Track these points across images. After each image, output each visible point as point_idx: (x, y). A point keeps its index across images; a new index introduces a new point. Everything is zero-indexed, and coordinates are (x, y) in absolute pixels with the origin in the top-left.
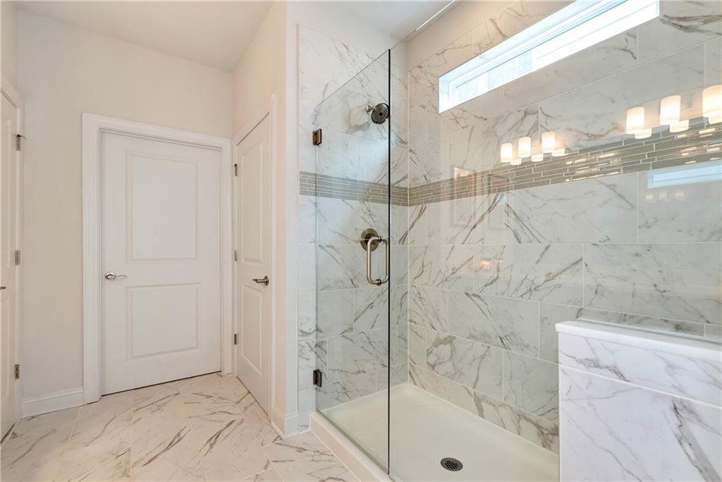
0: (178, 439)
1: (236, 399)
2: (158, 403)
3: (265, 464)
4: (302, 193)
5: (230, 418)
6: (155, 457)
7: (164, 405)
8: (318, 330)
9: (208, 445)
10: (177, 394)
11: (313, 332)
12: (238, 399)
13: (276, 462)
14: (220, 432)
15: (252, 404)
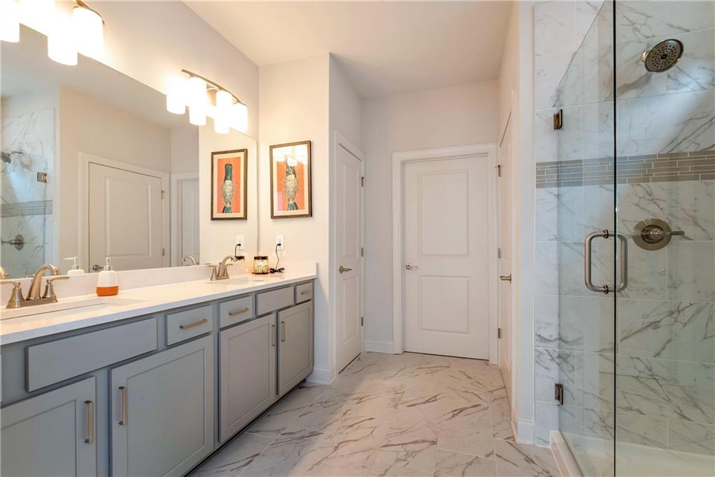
0: (433, 399)
1: (490, 388)
2: (432, 369)
3: (488, 453)
4: (538, 186)
5: (476, 401)
6: (415, 405)
7: (436, 371)
8: (560, 339)
9: (452, 414)
10: (448, 367)
11: (555, 340)
12: (492, 389)
13: (499, 456)
14: (464, 409)
15: (502, 398)
